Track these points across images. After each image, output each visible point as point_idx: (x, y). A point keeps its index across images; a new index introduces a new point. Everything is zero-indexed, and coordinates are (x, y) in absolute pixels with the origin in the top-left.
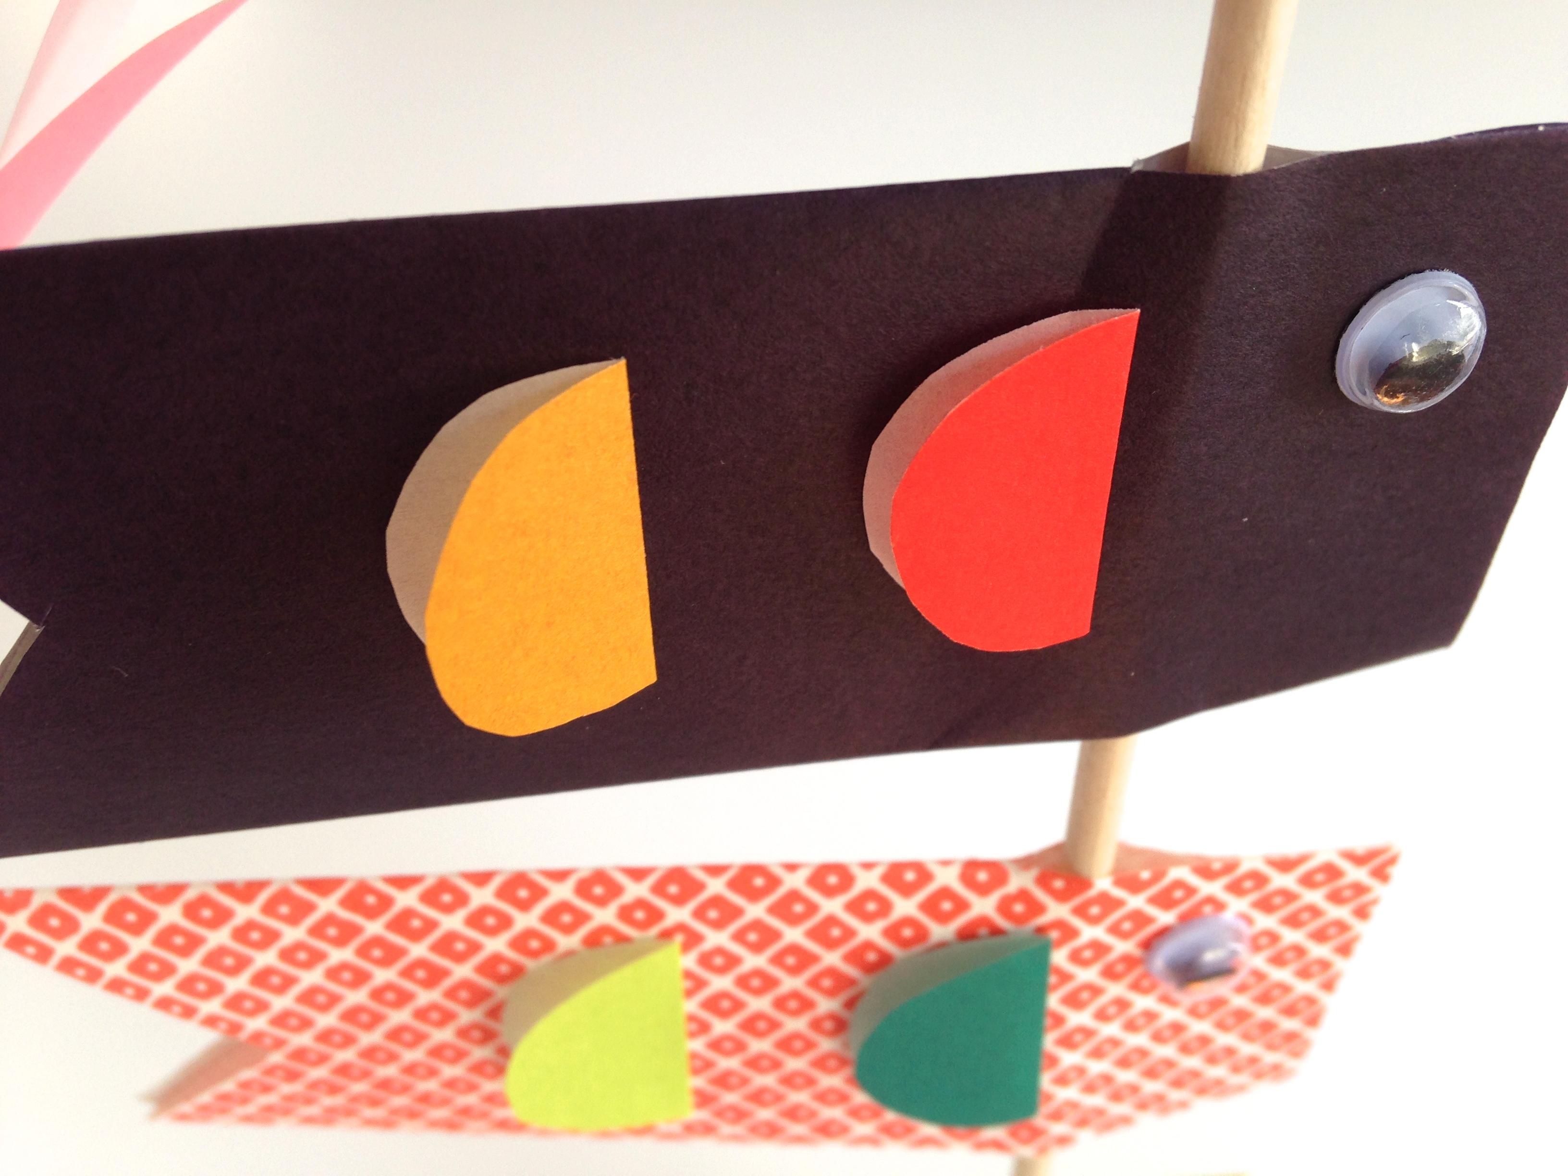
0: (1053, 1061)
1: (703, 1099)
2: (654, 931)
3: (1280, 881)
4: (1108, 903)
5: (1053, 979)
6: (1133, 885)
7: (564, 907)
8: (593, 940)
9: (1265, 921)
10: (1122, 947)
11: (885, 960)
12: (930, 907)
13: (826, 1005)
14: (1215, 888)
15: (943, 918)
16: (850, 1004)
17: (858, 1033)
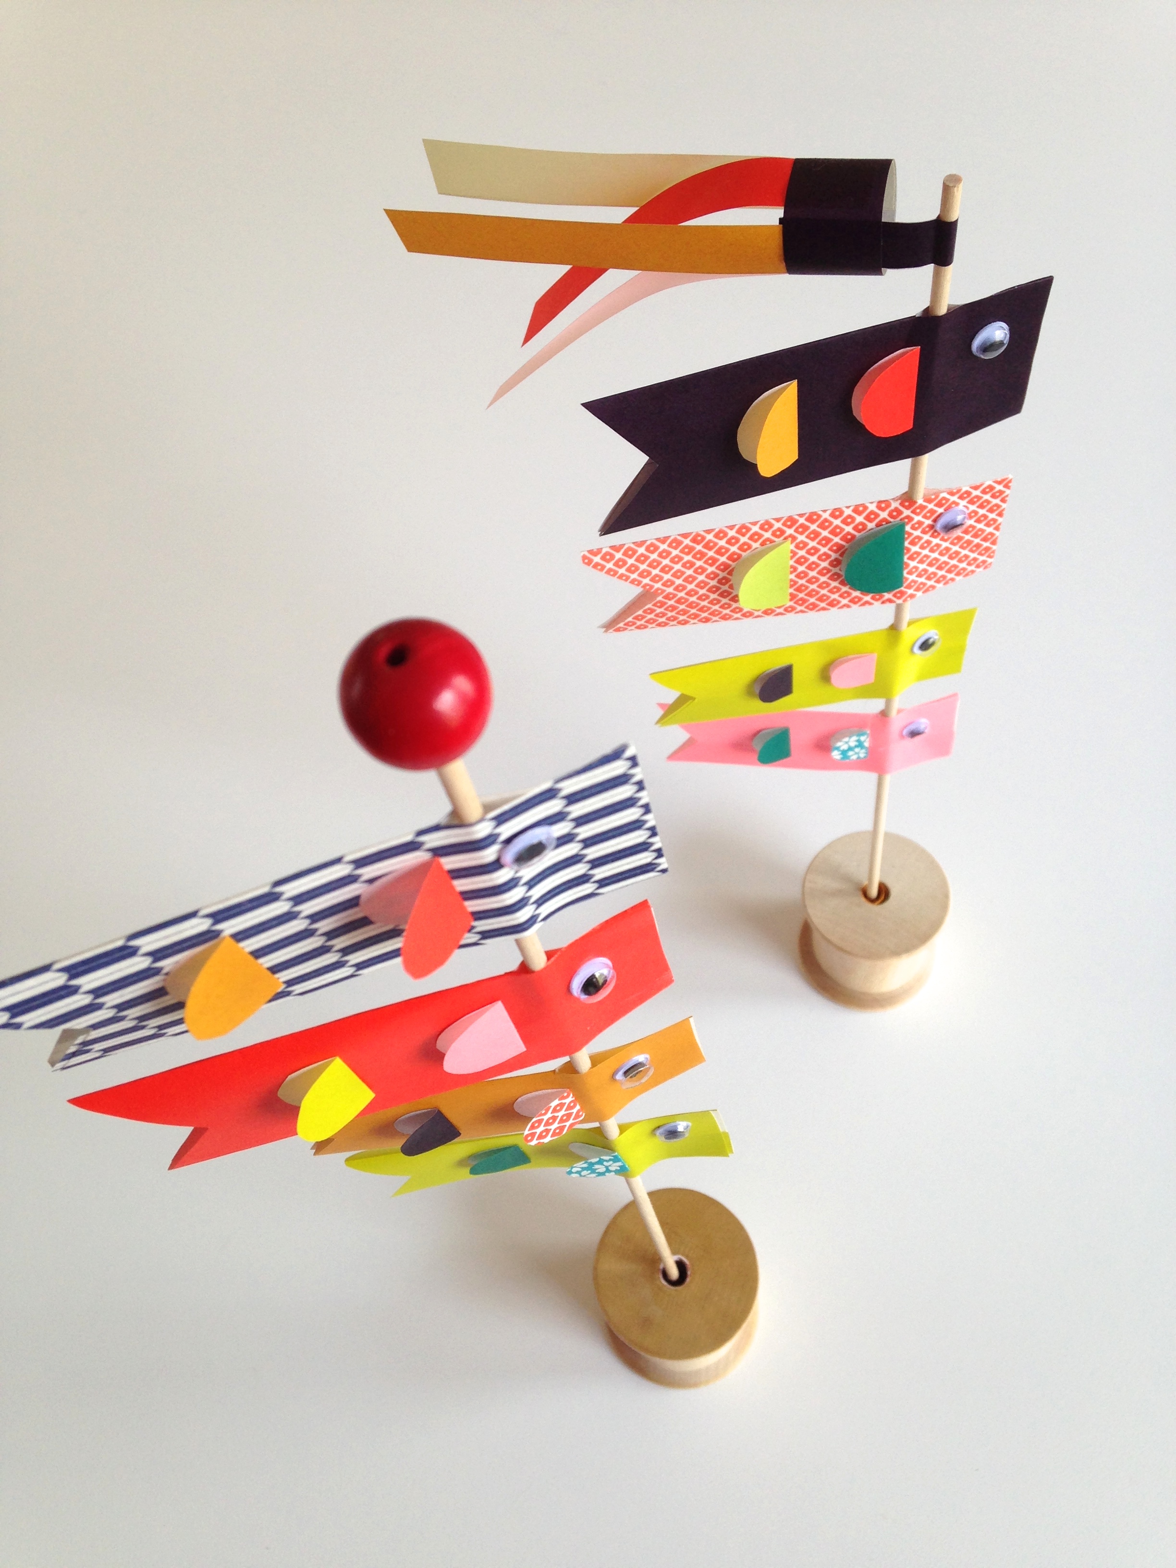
0: (908, 565)
1: (793, 597)
2: (782, 538)
3: (976, 493)
4: (922, 508)
5: (906, 536)
6: (929, 501)
7: (756, 533)
8: (762, 544)
9: (973, 508)
10: (928, 522)
11: (853, 537)
12: (868, 518)
13: (834, 556)
14: (955, 498)
15: (871, 521)
16: (841, 555)
17: (844, 565)
